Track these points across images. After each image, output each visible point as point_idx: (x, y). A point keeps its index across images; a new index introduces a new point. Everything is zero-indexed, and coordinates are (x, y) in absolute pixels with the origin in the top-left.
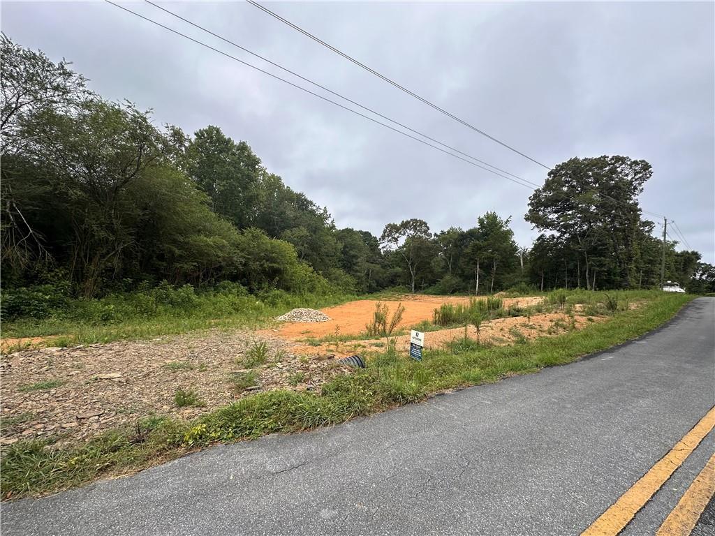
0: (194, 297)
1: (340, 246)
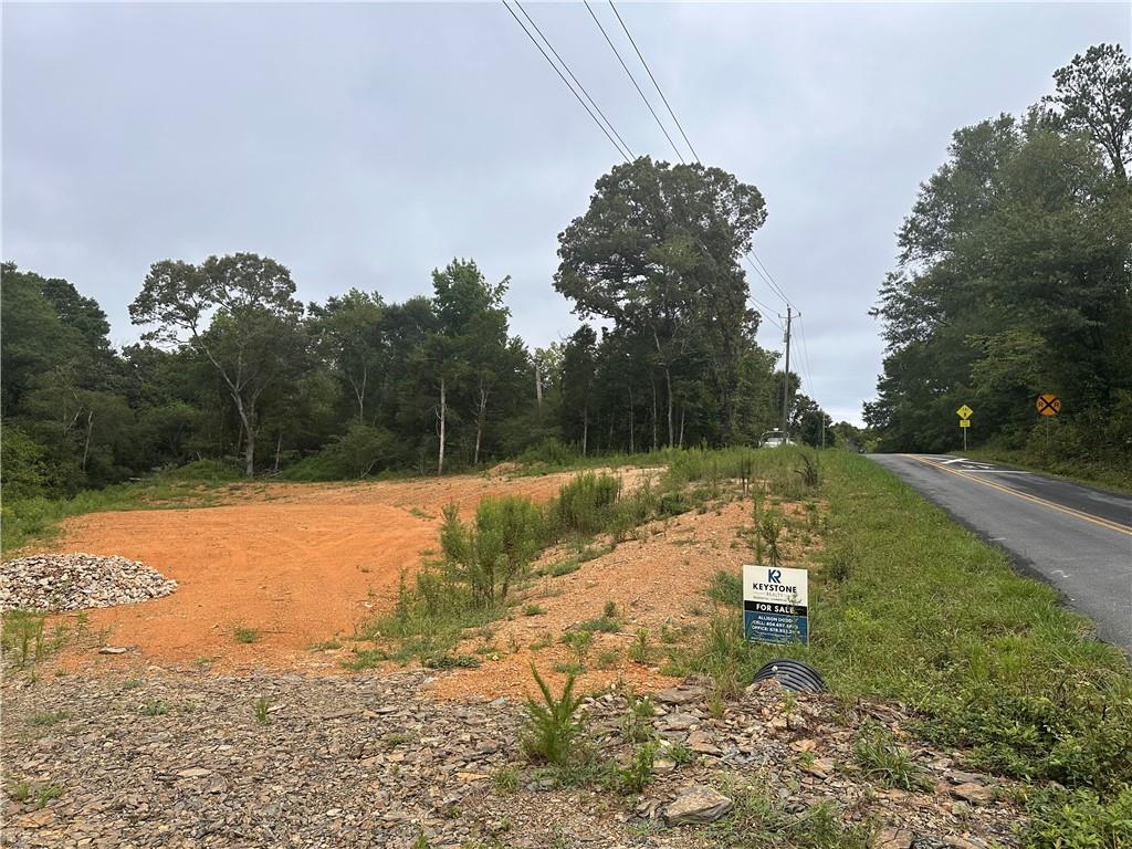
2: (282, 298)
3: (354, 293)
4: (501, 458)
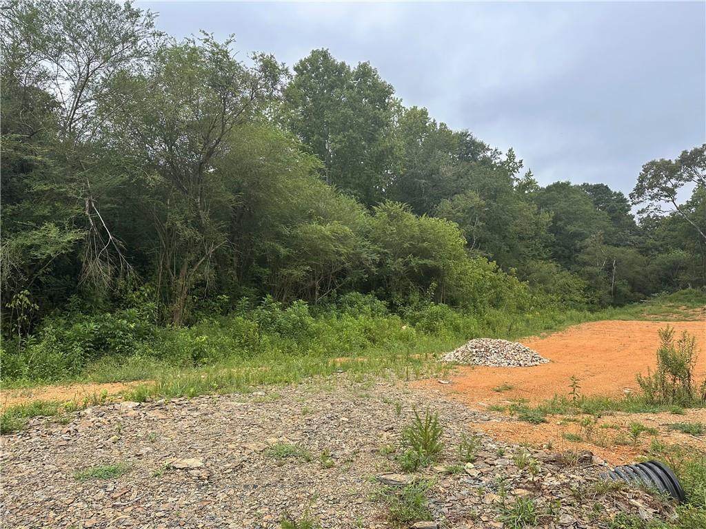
0: (309, 320)
1: (546, 218)
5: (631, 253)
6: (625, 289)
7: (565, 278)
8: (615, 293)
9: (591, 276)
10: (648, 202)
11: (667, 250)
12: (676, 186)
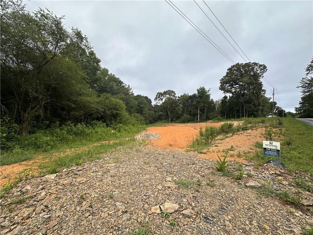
1: (137, 103)
2: (174, 96)
3: (184, 94)
4: (209, 120)
5: (153, 112)
6: (152, 120)
7: (141, 117)
8: (150, 121)
9: (146, 117)
10: (158, 101)
11: (159, 112)
12: (163, 98)
